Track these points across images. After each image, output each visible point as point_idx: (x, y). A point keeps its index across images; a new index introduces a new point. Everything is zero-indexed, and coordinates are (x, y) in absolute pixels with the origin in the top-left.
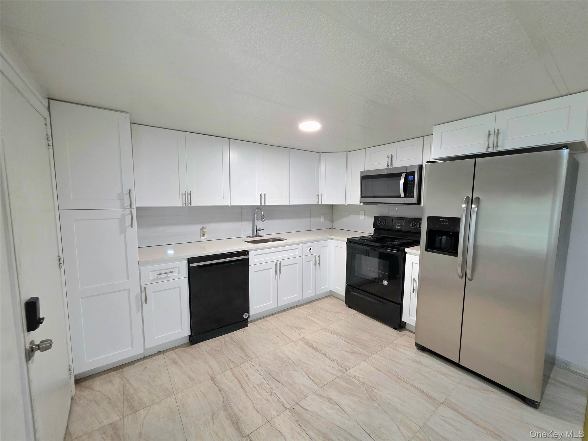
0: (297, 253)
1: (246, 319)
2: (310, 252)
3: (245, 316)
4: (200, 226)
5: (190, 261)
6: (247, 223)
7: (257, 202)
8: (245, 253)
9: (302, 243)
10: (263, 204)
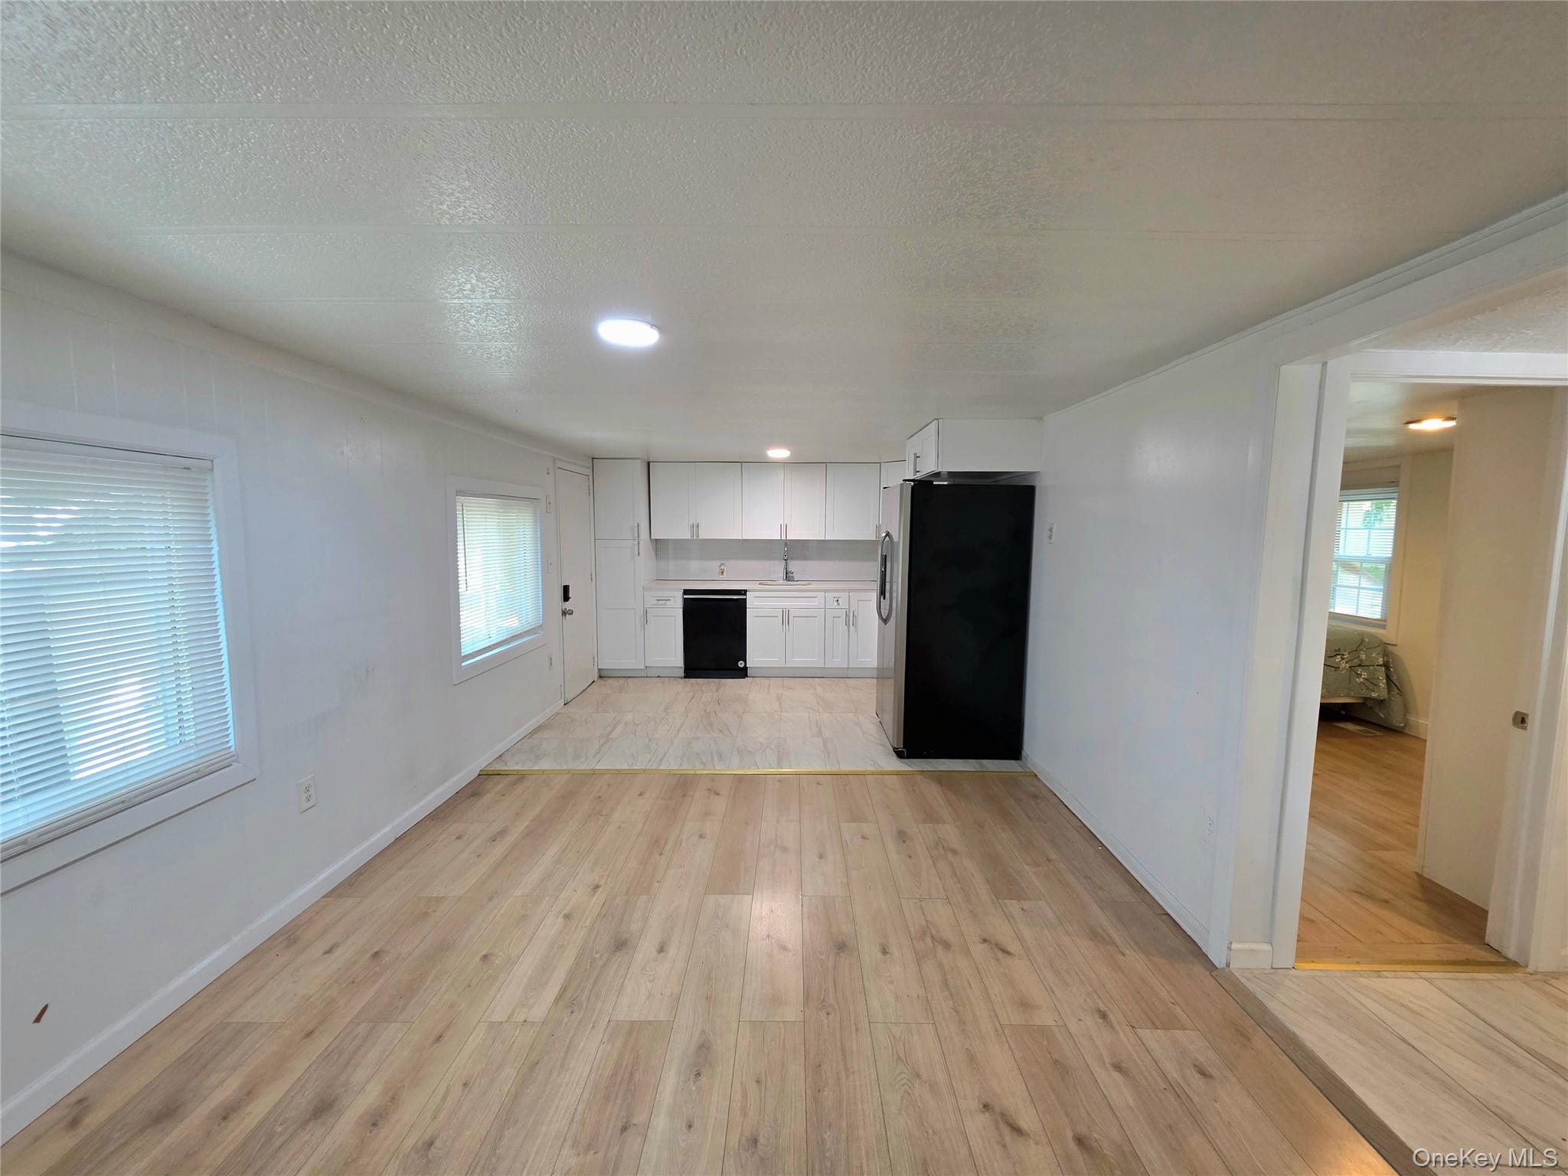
0: (815, 603)
1: (745, 669)
2: (838, 604)
3: (741, 664)
4: (718, 563)
5: (686, 592)
6: (777, 562)
7: (775, 535)
8: (744, 592)
9: (825, 591)
10: (784, 538)
